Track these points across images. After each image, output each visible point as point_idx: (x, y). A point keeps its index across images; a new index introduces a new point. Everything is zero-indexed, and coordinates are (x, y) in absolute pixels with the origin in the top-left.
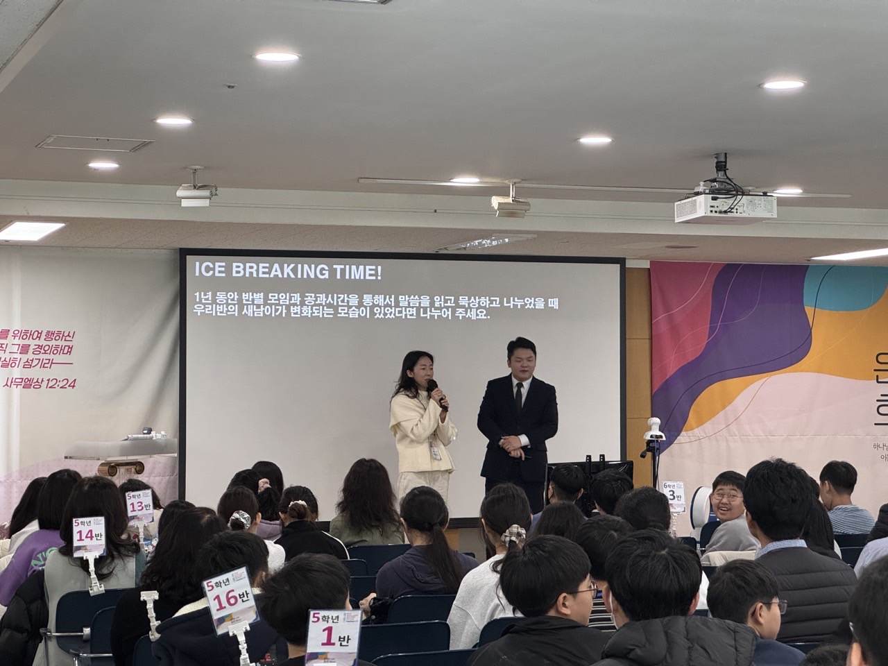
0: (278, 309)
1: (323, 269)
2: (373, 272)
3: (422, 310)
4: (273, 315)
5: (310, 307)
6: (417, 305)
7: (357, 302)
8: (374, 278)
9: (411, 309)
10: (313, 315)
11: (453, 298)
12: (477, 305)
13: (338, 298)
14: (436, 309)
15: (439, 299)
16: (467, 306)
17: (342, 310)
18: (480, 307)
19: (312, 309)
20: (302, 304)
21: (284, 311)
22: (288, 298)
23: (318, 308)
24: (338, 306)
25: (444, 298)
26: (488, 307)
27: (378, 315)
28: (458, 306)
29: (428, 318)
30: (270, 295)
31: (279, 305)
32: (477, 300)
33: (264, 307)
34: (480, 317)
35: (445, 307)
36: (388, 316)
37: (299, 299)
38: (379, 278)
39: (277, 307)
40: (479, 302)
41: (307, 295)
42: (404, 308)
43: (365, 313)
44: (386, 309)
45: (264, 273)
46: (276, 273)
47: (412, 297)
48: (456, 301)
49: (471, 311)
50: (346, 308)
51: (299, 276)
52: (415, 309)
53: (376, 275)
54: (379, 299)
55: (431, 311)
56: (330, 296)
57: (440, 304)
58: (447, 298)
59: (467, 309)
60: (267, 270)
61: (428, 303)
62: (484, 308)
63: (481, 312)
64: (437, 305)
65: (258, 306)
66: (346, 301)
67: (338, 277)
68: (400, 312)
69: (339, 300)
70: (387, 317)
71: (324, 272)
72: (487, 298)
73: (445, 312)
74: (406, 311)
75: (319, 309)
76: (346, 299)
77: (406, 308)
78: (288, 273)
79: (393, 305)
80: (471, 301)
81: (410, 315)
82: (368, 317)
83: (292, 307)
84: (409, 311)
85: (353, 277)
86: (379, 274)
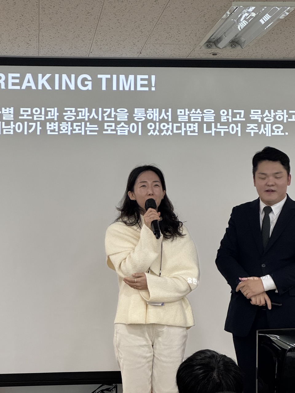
0: (32, 126)
1: (84, 80)
2: (146, 82)
3: (205, 125)
4: (26, 133)
5: (69, 123)
6: (200, 120)
7: (126, 117)
8: (147, 89)
9: (192, 125)
10: (74, 132)
11: (242, 112)
12: (273, 120)
13: (103, 112)
14: (222, 124)
15: (226, 113)
16: (260, 121)
17: (108, 126)
18: (276, 122)
19: (72, 126)
20: (61, 119)
21: (39, 128)
22: (43, 113)
23: (79, 124)
24: (103, 121)
25: (232, 112)
26: (285, 121)
27: (152, 132)
28: (249, 120)
29: (213, 134)
30: (22, 109)
31: (32, 121)
33: (15, 124)
34: (276, 134)
35: (233, 122)
36: (165, 132)
37: (56, 114)
38: (153, 89)
39: (30, 124)
40: (275, 116)
41: (66, 109)
42: (183, 124)
43: (134, 129)
44: (162, 125)
45: (14, 84)
46: (29, 85)
47: (193, 111)
48: (247, 115)
49: (265, 127)
50: (113, 124)
51: (57, 88)
52: (197, 124)
53: (149, 85)
54: (153, 114)
55: (216, 127)
56: (94, 110)
57: (228, 119)
58: (235, 111)
59: (260, 124)
60: (17, 81)
61: (213, 118)
62: (281, 122)
63: (277, 128)
64: (224, 119)
65: (8, 123)
66: (113, 116)
67: (104, 88)
68: (179, 128)
69: (105, 115)
70: (162, 134)
71: (86, 83)
72: (285, 111)
73: (233, 127)
74: (185, 127)
75: (81, 126)
76: (113, 113)
77: (185, 123)
78: (43, 85)
79: (170, 120)
80: (264, 115)
81: (191, 132)
82: (140, 134)
83: (48, 123)
84: (190, 127)
85: (121, 89)
86: (153, 85)
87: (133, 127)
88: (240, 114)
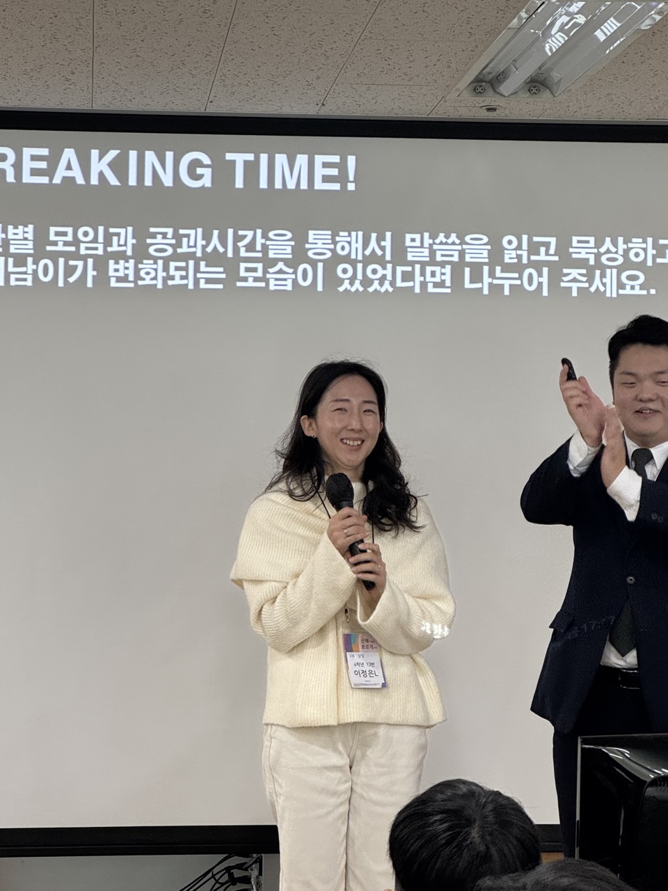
0: (76, 267)
1: (195, 164)
2: (334, 172)
3: (467, 270)
4: (61, 284)
5: (160, 262)
6: (456, 259)
7: (289, 250)
8: (336, 187)
9: (437, 269)
10: (170, 283)
11: (553, 241)
12: (621, 260)
13: (238, 239)
14: (507, 268)
15: (515, 244)
16: (592, 262)
17: (247, 270)
18: (627, 264)
19: (166, 269)
20: (141, 253)
21: (91, 273)
22: (101, 239)
23: (183, 264)
24: (237, 259)
25: (530, 240)
26: (650, 263)
27: (346, 285)
28: (566, 260)
29: (486, 292)
30: (53, 230)
31: (75, 255)
32: (622, 246)
33: (36, 262)
34: (628, 291)
35: (531, 264)
36: (376, 285)
37: (131, 241)
38: (351, 187)
39: (71, 263)
40: (626, 252)
41: (152, 230)
42: (418, 267)
43: (305, 276)
44: (370, 268)
45: (34, 172)
46: (69, 174)
47: (441, 237)
48: (563, 248)
49: (603, 276)
50: (260, 266)
51: (132, 181)
52: (448, 267)
53: (342, 178)
54: (352, 243)
55: (492, 274)
56: (216, 233)
57: (519, 257)
58: (536, 239)
59: (592, 269)
60: (43, 165)
61: (485, 254)
62: (641, 266)
63: (630, 278)
64: (510, 256)
65: (20, 260)
66: (259, 247)
67: (239, 183)
68: (408, 276)
69: (240, 244)
70: (371, 290)
71: (199, 171)
72: (650, 240)
73: (530, 276)
74: (423, 274)
75: (186, 269)
76: (260, 241)
77: (423, 265)
78: (101, 174)
79: (388, 258)
80: (602, 250)
81: (436, 285)
82: (320, 288)
83: (111, 262)
84: (433, 274)
85: (278, 185)
86: (351, 178)
87: (305, 272)
88: (547, 245)
